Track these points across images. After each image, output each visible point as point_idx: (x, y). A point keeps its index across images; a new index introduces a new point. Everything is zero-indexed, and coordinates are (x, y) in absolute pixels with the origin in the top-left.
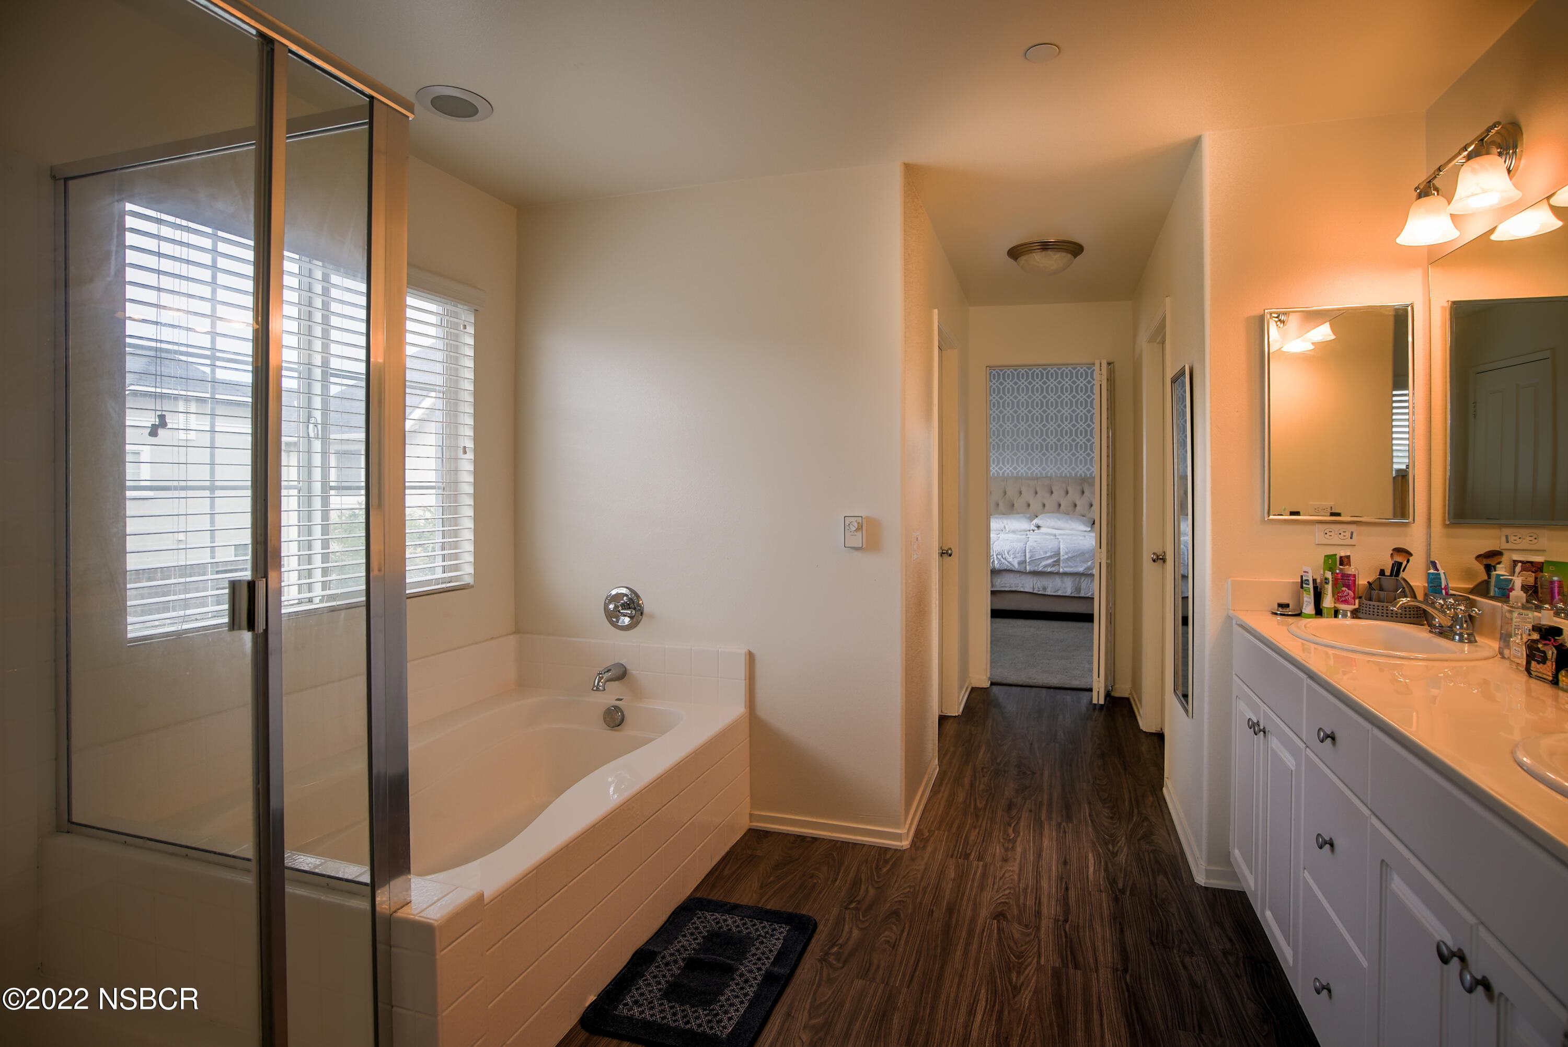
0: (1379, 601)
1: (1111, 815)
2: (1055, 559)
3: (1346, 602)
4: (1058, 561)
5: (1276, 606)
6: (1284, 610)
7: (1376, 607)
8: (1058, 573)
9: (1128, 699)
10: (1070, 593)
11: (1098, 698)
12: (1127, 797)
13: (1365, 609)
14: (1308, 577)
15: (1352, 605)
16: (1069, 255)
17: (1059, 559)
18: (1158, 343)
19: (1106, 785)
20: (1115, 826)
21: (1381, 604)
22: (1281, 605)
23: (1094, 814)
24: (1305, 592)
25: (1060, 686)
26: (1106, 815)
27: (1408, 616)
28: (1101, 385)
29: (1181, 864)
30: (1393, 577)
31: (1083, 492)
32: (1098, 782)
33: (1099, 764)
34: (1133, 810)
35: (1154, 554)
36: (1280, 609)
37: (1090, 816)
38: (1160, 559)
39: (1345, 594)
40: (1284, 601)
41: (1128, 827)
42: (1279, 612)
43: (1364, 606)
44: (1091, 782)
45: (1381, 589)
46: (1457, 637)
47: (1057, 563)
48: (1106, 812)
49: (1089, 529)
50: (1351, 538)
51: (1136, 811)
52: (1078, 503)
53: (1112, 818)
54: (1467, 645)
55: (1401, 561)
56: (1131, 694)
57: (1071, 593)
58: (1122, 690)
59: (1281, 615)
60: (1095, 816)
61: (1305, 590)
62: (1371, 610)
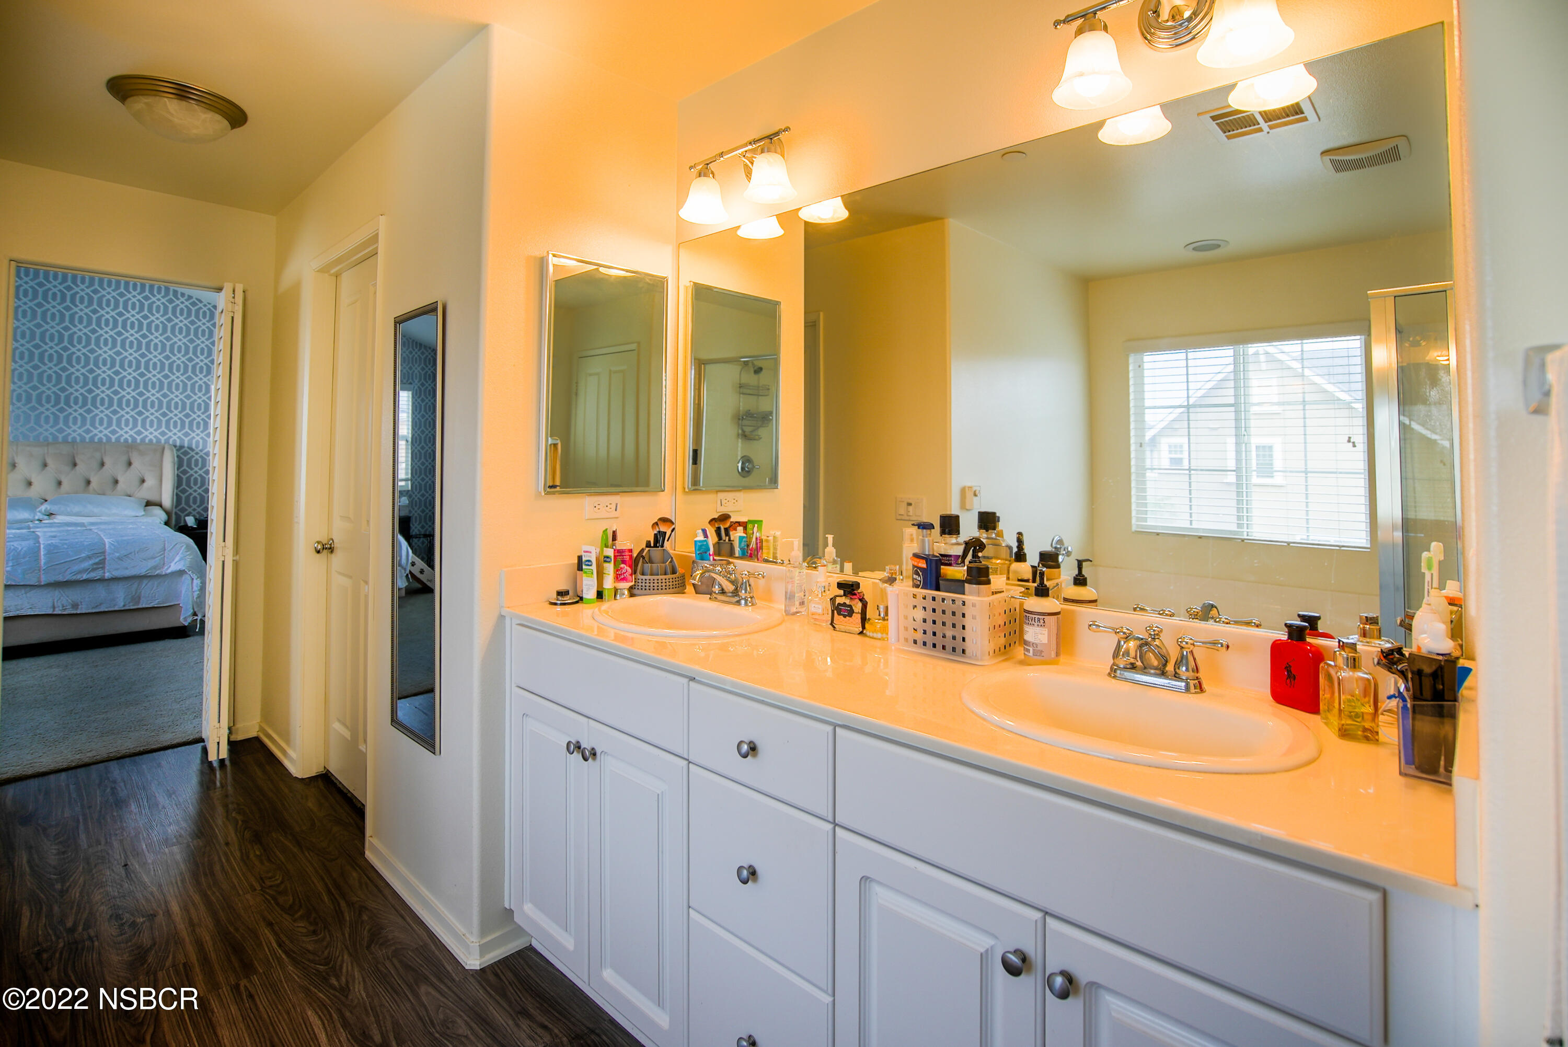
0: (651, 575)
1: (312, 928)
2: (97, 560)
3: (624, 579)
4: (103, 562)
5: (555, 595)
6: (565, 599)
7: (652, 581)
8: (102, 580)
9: (257, 739)
10: (122, 604)
11: (218, 750)
12: (320, 887)
13: (640, 584)
14: (591, 557)
15: (630, 581)
16: (226, 123)
17: (105, 559)
18: (331, 275)
19: (282, 882)
20: (325, 943)
21: (656, 577)
22: (560, 593)
23: (284, 939)
24: (584, 575)
25: (142, 749)
26: (304, 931)
27: (671, 587)
28: (233, 318)
29: (437, 952)
30: (660, 548)
31: (130, 464)
32: (268, 883)
33: (258, 853)
34: (339, 904)
35: (318, 542)
36: (560, 598)
37: (280, 946)
38: (326, 548)
39: (624, 571)
40: (563, 587)
41: (344, 935)
42: (559, 602)
43: (640, 581)
44: (258, 888)
45: (651, 561)
46: (743, 602)
47: (101, 564)
48: (302, 926)
49: (143, 513)
50: (616, 510)
51: (343, 904)
52: (120, 479)
53: (314, 932)
54: (750, 608)
55: (665, 531)
56: (262, 729)
57: (124, 606)
58: (249, 728)
59: (562, 604)
60: (287, 942)
61: (586, 573)
62: (647, 585)
